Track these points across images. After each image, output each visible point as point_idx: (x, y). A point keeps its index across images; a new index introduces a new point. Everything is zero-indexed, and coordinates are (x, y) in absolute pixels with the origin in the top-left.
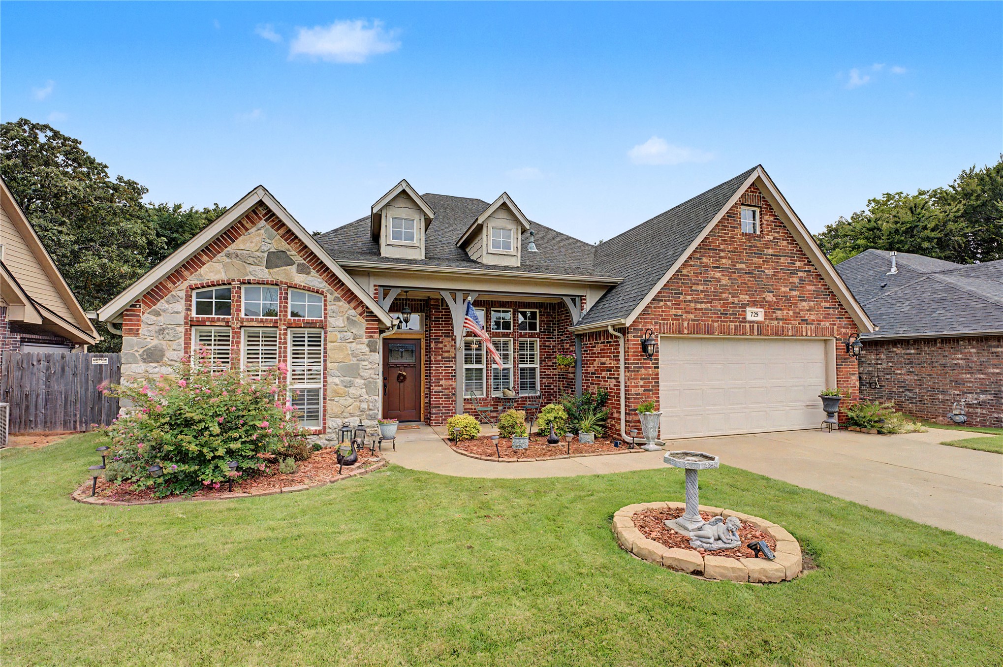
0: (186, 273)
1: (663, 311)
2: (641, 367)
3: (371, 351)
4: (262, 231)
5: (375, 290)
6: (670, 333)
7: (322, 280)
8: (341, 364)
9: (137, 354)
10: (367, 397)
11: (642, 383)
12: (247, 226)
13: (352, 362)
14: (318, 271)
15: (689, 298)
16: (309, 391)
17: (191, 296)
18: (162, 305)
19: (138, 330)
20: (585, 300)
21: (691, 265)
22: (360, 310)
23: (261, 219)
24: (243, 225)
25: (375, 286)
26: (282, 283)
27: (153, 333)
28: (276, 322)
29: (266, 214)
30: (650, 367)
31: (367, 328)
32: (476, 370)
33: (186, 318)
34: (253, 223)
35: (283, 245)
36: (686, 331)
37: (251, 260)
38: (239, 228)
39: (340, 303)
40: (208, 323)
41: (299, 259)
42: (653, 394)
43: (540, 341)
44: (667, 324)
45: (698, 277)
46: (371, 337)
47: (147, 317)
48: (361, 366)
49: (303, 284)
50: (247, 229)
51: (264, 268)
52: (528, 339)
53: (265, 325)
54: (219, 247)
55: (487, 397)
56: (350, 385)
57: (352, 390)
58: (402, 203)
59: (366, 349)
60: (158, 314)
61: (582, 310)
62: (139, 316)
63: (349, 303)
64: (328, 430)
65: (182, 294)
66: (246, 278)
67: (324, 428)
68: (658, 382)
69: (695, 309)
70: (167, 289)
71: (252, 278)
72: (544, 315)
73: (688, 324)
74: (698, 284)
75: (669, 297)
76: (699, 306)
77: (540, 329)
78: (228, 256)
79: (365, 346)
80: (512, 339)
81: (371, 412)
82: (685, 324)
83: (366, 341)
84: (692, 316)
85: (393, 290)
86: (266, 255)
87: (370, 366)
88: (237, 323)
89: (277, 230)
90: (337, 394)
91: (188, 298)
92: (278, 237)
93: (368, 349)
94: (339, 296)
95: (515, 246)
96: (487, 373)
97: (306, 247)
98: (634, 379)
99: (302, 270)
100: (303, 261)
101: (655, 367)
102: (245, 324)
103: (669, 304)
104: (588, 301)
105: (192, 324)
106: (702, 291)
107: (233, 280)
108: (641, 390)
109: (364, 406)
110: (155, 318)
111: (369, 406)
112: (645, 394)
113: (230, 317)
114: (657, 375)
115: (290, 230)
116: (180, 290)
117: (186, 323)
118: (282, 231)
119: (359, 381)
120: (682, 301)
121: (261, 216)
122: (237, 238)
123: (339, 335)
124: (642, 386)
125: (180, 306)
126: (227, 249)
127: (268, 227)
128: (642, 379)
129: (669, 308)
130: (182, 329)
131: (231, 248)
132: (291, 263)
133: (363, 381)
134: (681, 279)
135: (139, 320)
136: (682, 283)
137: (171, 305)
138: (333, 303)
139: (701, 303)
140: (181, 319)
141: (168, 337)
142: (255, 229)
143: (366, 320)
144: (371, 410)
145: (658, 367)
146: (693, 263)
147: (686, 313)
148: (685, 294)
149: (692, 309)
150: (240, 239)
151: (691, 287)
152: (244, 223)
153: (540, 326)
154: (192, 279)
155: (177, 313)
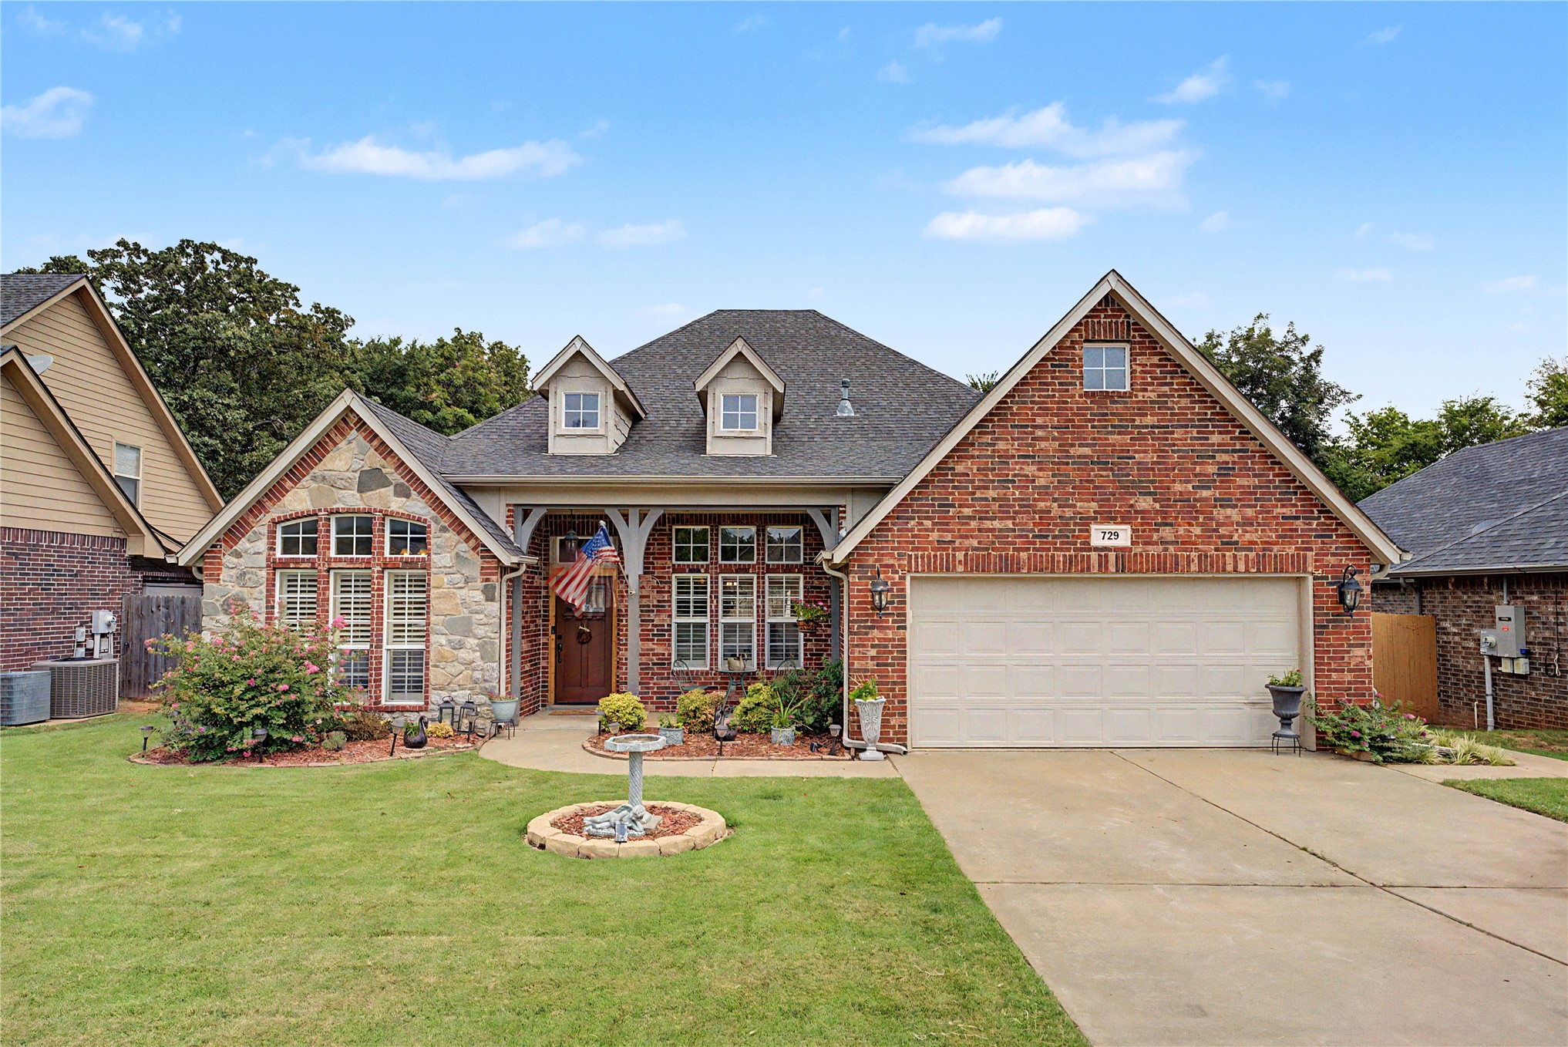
0: (268, 504)
1: (913, 536)
2: (872, 628)
3: (487, 600)
4: (353, 445)
5: (509, 511)
6: (929, 571)
7: (425, 505)
8: (449, 617)
9: (218, 604)
10: (481, 663)
11: (873, 652)
12: (337, 440)
13: (462, 615)
14: (419, 493)
15: (967, 511)
16: (411, 652)
17: (275, 532)
18: (243, 544)
19: (219, 575)
20: (844, 512)
21: (973, 457)
22: (472, 542)
23: (351, 429)
24: (331, 440)
25: (507, 505)
26: (375, 510)
27: (234, 579)
28: (369, 562)
29: (357, 422)
30: (889, 628)
31: (482, 568)
32: (696, 625)
33: (268, 560)
34: (343, 435)
35: (375, 460)
36: (960, 568)
37: (339, 484)
38: (326, 443)
39: (447, 535)
40: (292, 566)
41: (396, 477)
42: (893, 671)
43: (805, 578)
44: (922, 557)
45: (986, 475)
46: (487, 580)
47: (228, 560)
48: (474, 621)
49: (401, 511)
50: (335, 444)
51: (355, 492)
52: (784, 575)
53: (357, 566)
54: (304, 469)
55: (711, 669)
56: (461, 646)
57: (462, 654)
58: (577, 370)
59: (479, 596)
60: (238, 555)
61: (840, 529)
62: (219, 558)
63: (459, 534)
64: (431, 707)
65: (265, 530)
66: (335, 507)
67: (427, 703)
68: (905, 652)
69: (980, 530)
70: (248, 524)
71: (340, 506)
72: (811, 535)
73: (966, 555)
74: (987, 488)
75: (928, 512)
76: (988, 524)
77: (805, 559)
78: (314, 479)
79: (479, 592)
80: (755, 576)
81: (487, 685)
82: (960, 556)
83: (480, 584)
84: (975, 543)
85: (535, 510)
86: (357, 475)
87: (485, 620)
88: (324, 564)
89: (371, 441)
90: (442, 658)
91: (272, 534)
92: (372, 450)
93: (482, 597)
94: (446, 525)
95: (762, 422)
96: (712, 631)
97: (403, 463)
98: (857, 646)
99: (402, 492)
100: (402, 481)
101: (899, 628)
102: (333, 565)
103: (928, 523)
104: (848, 515)
105: (274, 566)
106: (994, 499)
107: (320, 510)
108: (871, 665)
109: (478, 675)
110: (235, 560)
111: (483, 676)
112: (880, 671)
113: (315, 556)
114: (904, 639)
115: (383, 443)
116: (261, 525)
117: (268, 566)
118: (376, 443)
119: (472, 642)
120: (953, 518)
121: (352, 425)
122: (324, 456)
123: (446, 579)
124: (873, 658)
125: (262, 545)
126: (314, 471)
127: (361, 438)
128: (873, 646)
129: (926, 530)
130: (264, 573)
131: (317, 470)
132: (385, 483)
133: (476, 641)
134: (953, 481)
135: (219, 564)
136: (954, 487)
137: (253, 544)
138: (439, 534)
139: (993, 519)
140: (262, 561)
141: (250, 584)
142: (344, 442)
143: (482, 557)
144: (485, 681)
145: (905, 628)
146: (977, 453)
147: (962, 537)
148: (960, 506)
149: (973, 530)
150: (328, 456)
151: (974, 493)
152: (333, 436)
153: (805, 554)
154: (275, 512)
155: (259, 553)
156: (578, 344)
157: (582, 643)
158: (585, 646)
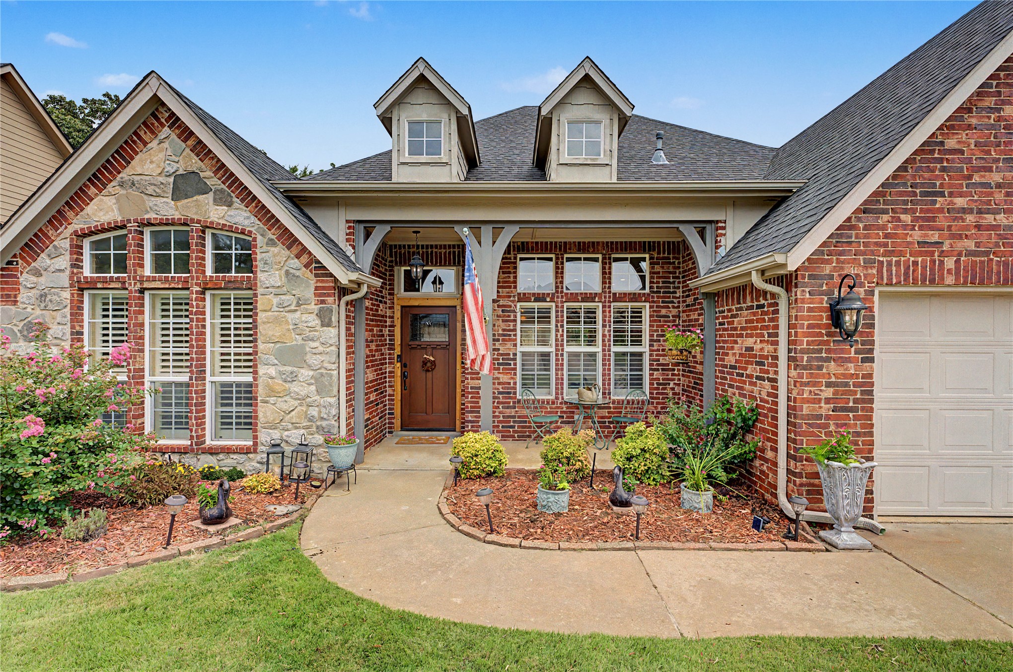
0: (70, 214)
1: (886, 236)
2: (828, 360)
3: (323, 326)
4: (166, 145)
5: (349, 228)
6: (907, 283)
7: (249, 214)
8: (278, 345)
9: (16, 329)
10: (317, 397)
11: (829, 393)
12: (147, 139)
13: (294, 343)
14: (242, 200)
15: (960, 202)
16: (239, 385)
17: (81, 247)
18: (43, 260)
19: (15, 296)
20: (724, 228)
21: (969, 127)
22: (305, 258)
23: (163, 125)
24: (139, 137)
25: (347, 221)
26: (192, 220)
27: (33, 300)
28: (186, 281)
29: (170, 117)
30: (849, 360)
31: (317, 288)
32: (540, 354)
33: (71, 278)
34: (153, 132)
35: (194, 163)
36: (950, 280)
37: (150, 190)
38: (135, 142)
39: (275, 250)
40: (99, 285)
41: (214, 182)
42: (856, 418)
43: (650, 307)
44: (898, 263)
45: (988, 152)
46: (323, 302)
47: (26, 279)
48: (308, 349)
49: (222, 222)
50: (145, 144)
51: (169, 200)
52: (630, 304)
53: (173, 286)
54: (110, 173)
55: (557, 398)
56: (293, 378)
57: (295, 387)
58: (420, 96)
59: (315, 321)
60: (38, 274)
61: (717, 248)
62: (15, 276)
63: (289, 248)
64: (261, 448)
65: (66, 244)
66: (146, 217)
67: (255, 444)
68: (871, 393)
69: (978, 227)
70: (48, 238)
71: (152, 216)
72: (658, 264)
73: (957, 262)
74: (990, 170)
75: (905, 203)
76: (989, 219)
77: (651, 287)
78: (122, 185)
79: (314, 316)
80: (600, 305)
81: (324, 423)
82: (950, 263)
83: (314, 307)
84: (971, 245)
85: (378, 227)
86: (171, 180)
87: (321, 349)
88: (135, 284)
89: (185, 141)
90: (272, 392)
91: (77, 250)
92: (188, 150)
93: (318, 322)
94: (274, 237)
95: (608, 148)
96: (557, 360)
97: (223, 165)
98: (807, 384)
99: (222, 200)
100: (223, 186)
101: (864, 360)
102: (146, 285)
103: (907, 218)
104: (729, 231)
105: (81, 287)
106: (999, 186)
107: (129, 221)
108: (825, 409)
109: (314, 412)
110: (34, 279)
111: (320, 412)
112: (837, 418)
113: (125, 275)
114: (870, 376)
115: (200, 142)
116: (63, 238)
117: (72, 286)
118: (191, 142)
119: (306, 373)
120: (941, 210)
121: (163, 120)
122: (132, 158)
123: (275, 301)
124: (828, 400)
125: (64, 262)
126: (120, 175)
127: (174, 137)
128: (829, 385)
129: (905, 227)
130: (66, 295)
131: (124, 175)
132: (205, 190)
133: (311, 373)
134: (941, 160)
135: (18, 283)
136: (943, 169)
137: (53, 261)
138: (265, 248)
139: (995, 212)
140: (64, 279)
141: (50, 306)
142: (156, 142)
143: (316, 275)
144: (323, 419)
145: (872, 360)
146: (974, 121)
147: (953, 237)
148: (951, 194)
149: (967, 228)
150: (137, 158)
151: (970, 177)
152: (142, 133)
153: (651, 282)
154: (78, 224)
155: (60, 271)
156: (421, 66)
157: (427, 371)
158: (429, 374)
